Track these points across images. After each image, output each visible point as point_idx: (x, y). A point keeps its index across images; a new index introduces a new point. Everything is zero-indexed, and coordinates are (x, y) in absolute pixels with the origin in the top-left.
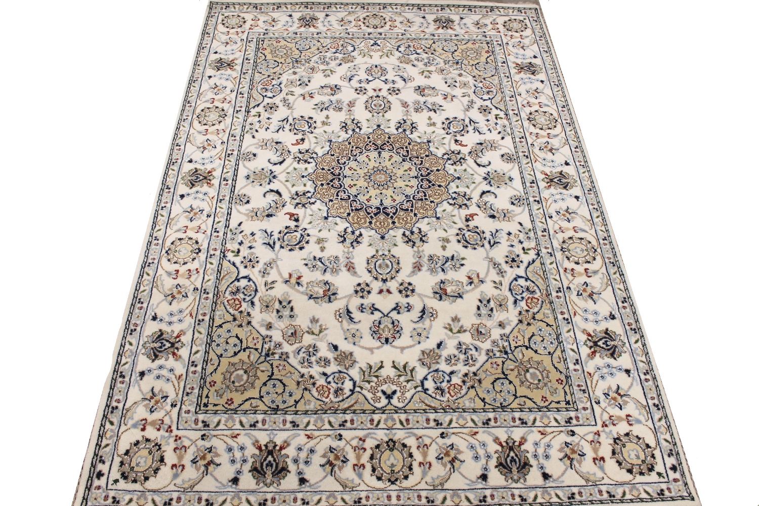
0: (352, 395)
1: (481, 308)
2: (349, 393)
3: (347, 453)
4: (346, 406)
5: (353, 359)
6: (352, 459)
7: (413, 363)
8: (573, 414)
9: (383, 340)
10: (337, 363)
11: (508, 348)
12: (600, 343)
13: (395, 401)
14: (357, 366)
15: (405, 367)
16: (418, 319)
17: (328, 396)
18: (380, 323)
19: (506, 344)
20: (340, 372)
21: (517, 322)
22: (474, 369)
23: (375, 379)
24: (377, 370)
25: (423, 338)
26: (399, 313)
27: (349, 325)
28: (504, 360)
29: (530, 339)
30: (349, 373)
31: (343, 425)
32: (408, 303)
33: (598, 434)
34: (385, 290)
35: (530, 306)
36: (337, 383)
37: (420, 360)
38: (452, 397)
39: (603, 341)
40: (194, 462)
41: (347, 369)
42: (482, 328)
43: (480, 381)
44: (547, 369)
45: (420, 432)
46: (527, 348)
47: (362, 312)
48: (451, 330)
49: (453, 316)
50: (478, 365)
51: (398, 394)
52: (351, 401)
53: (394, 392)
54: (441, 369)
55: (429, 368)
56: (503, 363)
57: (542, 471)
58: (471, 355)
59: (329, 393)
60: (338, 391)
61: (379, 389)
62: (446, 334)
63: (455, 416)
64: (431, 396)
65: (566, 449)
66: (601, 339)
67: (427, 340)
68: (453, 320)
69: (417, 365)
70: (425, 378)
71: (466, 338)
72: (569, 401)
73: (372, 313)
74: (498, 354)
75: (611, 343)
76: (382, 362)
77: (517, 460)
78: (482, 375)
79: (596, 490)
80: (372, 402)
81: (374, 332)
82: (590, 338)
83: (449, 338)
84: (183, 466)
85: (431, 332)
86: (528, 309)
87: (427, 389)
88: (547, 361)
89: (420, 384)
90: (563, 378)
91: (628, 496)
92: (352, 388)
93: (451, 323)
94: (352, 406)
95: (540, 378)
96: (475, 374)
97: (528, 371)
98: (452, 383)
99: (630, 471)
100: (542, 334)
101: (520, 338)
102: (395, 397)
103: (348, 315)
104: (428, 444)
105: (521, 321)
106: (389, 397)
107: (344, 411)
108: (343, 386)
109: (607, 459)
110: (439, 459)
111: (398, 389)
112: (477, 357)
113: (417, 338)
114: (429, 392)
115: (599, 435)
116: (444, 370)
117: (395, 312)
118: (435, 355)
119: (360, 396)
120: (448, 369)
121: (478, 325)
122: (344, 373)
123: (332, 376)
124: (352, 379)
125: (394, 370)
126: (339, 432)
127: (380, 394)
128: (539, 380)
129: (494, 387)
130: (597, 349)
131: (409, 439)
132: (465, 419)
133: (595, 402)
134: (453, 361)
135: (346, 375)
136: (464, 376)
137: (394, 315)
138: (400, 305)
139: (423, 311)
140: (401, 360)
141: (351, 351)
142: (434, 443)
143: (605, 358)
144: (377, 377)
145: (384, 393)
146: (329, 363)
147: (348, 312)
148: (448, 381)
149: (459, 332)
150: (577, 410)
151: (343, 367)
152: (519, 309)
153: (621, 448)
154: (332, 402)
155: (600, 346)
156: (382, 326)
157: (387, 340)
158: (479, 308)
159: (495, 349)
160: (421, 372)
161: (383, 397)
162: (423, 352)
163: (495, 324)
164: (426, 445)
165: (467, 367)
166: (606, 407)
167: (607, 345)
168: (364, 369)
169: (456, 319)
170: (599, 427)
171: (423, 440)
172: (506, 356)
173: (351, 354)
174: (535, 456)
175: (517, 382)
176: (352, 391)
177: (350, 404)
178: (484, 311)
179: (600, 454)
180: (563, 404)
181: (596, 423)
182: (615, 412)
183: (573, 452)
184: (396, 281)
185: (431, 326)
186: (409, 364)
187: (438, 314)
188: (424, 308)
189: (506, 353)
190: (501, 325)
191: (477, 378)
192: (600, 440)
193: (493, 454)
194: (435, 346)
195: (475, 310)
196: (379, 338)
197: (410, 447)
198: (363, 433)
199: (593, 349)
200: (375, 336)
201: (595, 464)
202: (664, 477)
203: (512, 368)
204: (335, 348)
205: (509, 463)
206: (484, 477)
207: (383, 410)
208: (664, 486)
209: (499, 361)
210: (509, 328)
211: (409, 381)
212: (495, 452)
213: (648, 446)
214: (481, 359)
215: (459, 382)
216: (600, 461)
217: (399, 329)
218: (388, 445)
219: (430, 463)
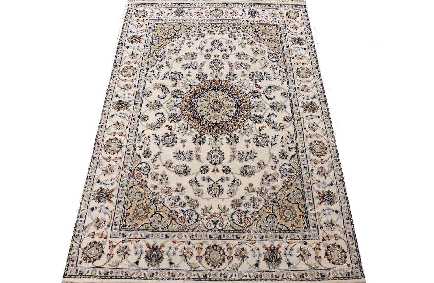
0: (196, 222)
1: (264, 180)
2: (195, 221)
3: (193, 251)
4: (193, 228)
5: (198, 203)
6: (195, 253)
7: (228, 206)
8: (307, 233)
10: (189, 205)
11: (276, 199)
12: (325, 197)
13: (218, 226)
14: (200, 207)
15: (224, 208)
16: (231, 185)
17: (184, 223)
18: (212, 186)
19: (275, 198)
20: (191, 210)
21: (281, 187)
22: (257, 210)
23: (208, 215)
24: (209, 210)
25: (233, 195)
26: (222, 182)
27: (196, 187)
28: (273, 205)
29: (287, 196)
30: (195, 211)
31: (191, 237)
32: (227, 177)
33: (319, 244)
34: (215, 169)
35: (290, 179)
36: (189, 216)
37: (231, 205)
38: (246, 224)
39: (326, 196)
40: (118, 253)
41: (194, 209)
42: (263, 189)
43: (260, 216)
44: (295, 210)
45: (228, 241)
46: (285, 200)
47: (204, 181)
48: (248, 191)
49: (250, 183)
50: (260, 208)
51: (220, 222)
52: (196, 225)
53: (218, 221)
54: (241, 210)
55: (235, 209)
56: (273, 207)
57: (288, 262)
58: (257, 203)
59: (185, 221)
60: (189, 220)
61: (210, 220)
62: (245, 193)
63: (246, 234)
64: (236, 224)
65: (301, 251)
66: (325, 196)
67: (235, 195)
68: (249, 185)
69: (230, 207)
70: (233, 214)
71: (255, 195)
72: (306, 227)
73: (209, 182)
74: (270, 203)
75: (330, 198)
76: (212, 205)
77: (275, 256)
78: (261, 213)
79: (315, 272)
80: (206, 226)
81: (209, 191)
82: (320, 195)
83: (247, 195)
84: (113, 254)
85: (237, 192)
86: (289, 181)
87: (234, 220)
88: (296, 206)
89: (230, 216)
90: (304, 215)
91: (331, 276)
92: (196, 218)
93: (249, 187)
94: (196, 228)
95: (291, 214)
96: (258, 212)
97: (285, 211)
98: (246, 216)
99: (334, 263)
100: (294, 193)
101: (283, 195)
102: (218, 223)
103: (196, 182)
104: (232, 247)
105: (283, 187)
106: (215, 223)
107: (193, 230)
108: (192, 217)
109: (323, 257)
110: (236, 255)
111: (220, 219)
112: (259, 204)
113: (230, 195)
114: (235, 221)
115: (320, 245)
116: (243, 210)
117: (221, 181)
118: (239, 202)
119: (201, 223)
120: (245, 210)
121: (261, 188)
122: (193, 210)
123: (187, 212)
124: (196, 213)
125: (219, 209)
126: (189, 240)
127: (211, 222)
128: (291, 216)
129: (267, 220)
130: (323, 200)
131: (224, 245)
132: (251, 236)
133: (320, 227)
134: (248, 206)
135: (193, 212)
136: (252, 213)
137: (220, 182)
138: (223, 178)
139: (234, 181)
140: (222, 204)
141: (197, 199)
142: (235, 247)
143: (327, 205)
144: (209, 213)
145: (212, 221)
146: (186, 205)
147: (196, 181)
148: (245, 216)
149: (252, 192)
150: (310, 232)
151: (192, 207)
152: (284, 180)
153: (331, 253)
154: (186, 226)
155: (325, 199)
156: (213, 188)
157: (215, 195)
158: (262, 180)
159: (269, 200)
160: (232, 211)
161: (212, 223)
162: (233, 201)
163: (270, 187)
164: (232, 248)
165: (254, 209)
166: (325, 230)
167: (328, 199)
168: (204, 209)
169: (251, 185)
170: (321, 240)
171: (230, 246)
172: (274, 204)
173: (197, 201)
174: (285, 254)
175: (278, 217)
176: (197, 220)
177: (195, 227)
178: (265, 181)
179: (319, 255)
180: (303, 229)
181: (319, 238)
182: (329, 233)
183: (305, 253)
184: (222, 165)
185: (237, 189)
186: (226, 207)
187: (242, 183)
188: (234, 180)
189: (274, 202)
190: (274, 188)
191: (258, 215)
192: (320, 248)
193: (262, 254)
194: (239, 198)
195: (261, 180)
196: (212, 194)
197: (224, 249)
198: (201, 241)
199: (321, 200)
200: (209, 193)
201: (316, 260)
202: (350, 266)
203: (277, 209)
204: (188, 197)
205: (271, 258)
206: (257, 265)
207: (212, 230)
208: (350, 271)
209: (271, 206)
210: (277, 190)
211: (225, 216)
212: (264, 253)
213: (343, 251)
214: (261, 205)
215: (250, 216)
216: (319, 258)
217: (222, 190)
218: (213, 248)
219: (232, 257)
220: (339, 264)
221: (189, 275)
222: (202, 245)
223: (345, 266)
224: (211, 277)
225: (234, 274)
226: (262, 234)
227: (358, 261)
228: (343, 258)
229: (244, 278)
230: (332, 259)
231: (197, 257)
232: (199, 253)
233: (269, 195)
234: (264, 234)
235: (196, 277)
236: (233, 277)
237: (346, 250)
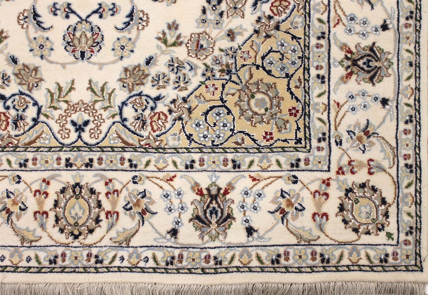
0: (35, 125)
1: (208, 12)
2: (31, 123)
3: (26, 199)
4: (27, 140)
5: (39, 76)
6: (32, 204)
7: (114, 84)
8: (302, 156)
9: (78, 54)
10: (18, 81)
11: (234, 66)
12: (360, 63)
13: (86, 136)
14: (44, 85)
15: (102, 90)
16: (124, 26)
17: (6, 128)
18: (75, 29)
19: (231, 61)
20: (21, 93)
21: (251, 31)
22: (184, 94)
23: (64, 106)
24: (66, 94)
25: (126, 53)
26: (101, 17)
27: (36, 32)
28: (224, 82)
29: (263, 58)
30: (32, 95)
31: (23, 165)
32: (114, 4)
33: (327, 183)
35: (275, 11)
36: (18, 110)
37: (120, 80)
38: (154, 131)
39: (365, 60)
41: (30, 90)
42: (204, 39)
43: (190, 110)
44: (280, 95)
45: (110, 175)
46: (258, 67)
47: (55, 14)
48: (165, 42)
49: (171, 22)
50: (191, 88)
51: (91, 125)
52: (33, 134)
53: (86, 123)
54: (144, 93)
55: (130, 91)
56: (223, 86)
57: (247, 225)
58: (184, 75)
59: (8, 123)
60: (17, 120)
61: (69, 119)
62: (158, 47)
63: (153, 157)
64: (129, 130)
65: (281, 200)
66: (362, 58)
67: (132, 54)
68: (169, 27)
69: (118, 86)
70: (124, 104)
71: (181, 53)
72: (301, 139)
73: (67, 17)
74: (218, 75)
75: (373, 64)
76: (73, 82)
77: (219, 210)
78: (193, 102)
79: (309, 251)
80: (59, 136)
81: (68, 43)
82: (349, 55)
83: (163, 53)
85: (137, 44)
86: (272, 15)
87: (125, 120)
88: (282, 84)
89: (117, 110)
90: (300, 108)
91: (345, 261)
92: (35, 116)
93: (167, 31)
94: (34, 141)
95: (268, 106)
96: (185, 100)
97: (253, 97)
98: (157, 110)
99: (356, 230)
100: (283, 50)
101: (252, 54)
102: (87, 129)
103: (35, 19)
104: (119, 190)
105: (256, 32)
106: (80, 129)
107: (27, 146)
108: (25, 114)
109: (332, 216)
110: (127, 210)
111: (92, 119)
112: (190, 77)
113: (119, 52)
114: (127, 124)
115: (328, 185)
116: (149, 94)
117: (97, 16)
118: (141, 73)
119: (46, 128)
120: (154, 93)
121: (199, 34)
122: (27, 95)
123: (12, 100)
124: (35, 104)
125: (90, 92)
126: (18, 173)
127: (69, 126)
128: (266, 110)
129: (206, 119)
130: (355, 69)
131: (98, 183)
132: (165, 161)
133: (336, 141)
134: (161, 83)
135: (28, 99)
136: (171, 103)
137: (95, 19)
138: (103, 6)
139: (131, 15)
140: (99, 79)
141: (37, 65)
142: (124, 189)
143: (362, 82)
144: (66, 102)
145: (74, 123)
146: (9, 81)
147: (36, 15)
148: (152, 109)
149: (174, 45)
150: (309, 151)
151: (25, 87)
152: (259, 14)
153: (353, 205)
154: (10, 136)
155: (359, 66)
156: (78, 34)
157: (83, 54)
158: (204, 11)
159: (217, 68)
160: (121, 95)
161: (72, 128)
162: (126, 70)
163: (223, 33)
164: (117, 191)
165: (176, 91)
166: (348, 149)
167: (369, 66)
168: (53, 91)
169: (173, 26)
170: (332, 174)
171: (113, 186)
172: (227, 77)
173: (36, 69)
174: (243, 207)
175: (236, 111)
176: (36, 121)
177: (33, 138)
178: (211, 16)
179: (324, 210)
180: (292, 143)
181: (329, 167)
182: (357, 155)
183: (290, 204)
185: (137, 38)
186: (109, 85)
187: (150, 20)
188: (132, 12)
189: (229, 72)
190: (231, 35)
191: (186, 106)
192: (328, 191)
193: (189, 204)
194: (142, 61)
195: (200, 12)
196: (73, 51)
197: (99, 193)
198: (46, 175)
199: (349, 70)
200: (68, 48)
201: (315, 221)
202: (393, 239)
203: (233, 91)
204: (14, 61)
205: (208, 215)
206: (174, 232)
207: (72, 147)
208: (390, 250)
209: (219, 84)
210: (239, 40)
211: (105, 109)
212: (192, 203)
213: (384, 201)
214: (196, 80)
215: (165, 110)
216: (322, 217)
217: (99, 39)
218: (74, 192)
219: (118, 213)
220: (368, 233)
221: (16, 260)
222: (48, 183)
223: (382, 238)
224: (67, 263)
225: (120, 253)
226: (193, 155)
227: (415, 226)
228: (381, 217)
229: (142, 264)
230: (353, 221)
231: (35, 213)
232: (40, 203)
233: (217, 53)
234: (196, 157)
235: (33, 263)
236: (117, 263)
237: (390, 199)
